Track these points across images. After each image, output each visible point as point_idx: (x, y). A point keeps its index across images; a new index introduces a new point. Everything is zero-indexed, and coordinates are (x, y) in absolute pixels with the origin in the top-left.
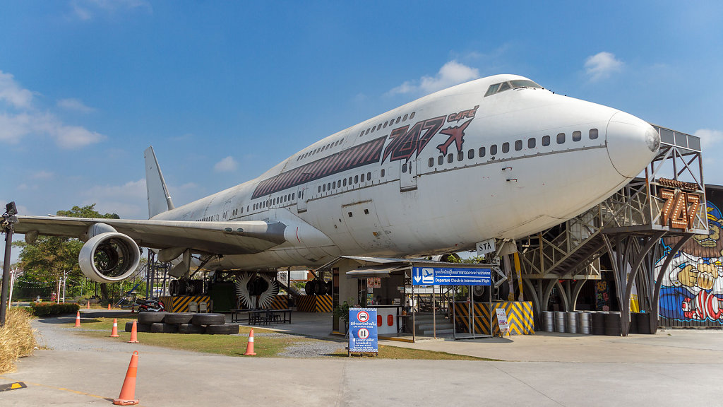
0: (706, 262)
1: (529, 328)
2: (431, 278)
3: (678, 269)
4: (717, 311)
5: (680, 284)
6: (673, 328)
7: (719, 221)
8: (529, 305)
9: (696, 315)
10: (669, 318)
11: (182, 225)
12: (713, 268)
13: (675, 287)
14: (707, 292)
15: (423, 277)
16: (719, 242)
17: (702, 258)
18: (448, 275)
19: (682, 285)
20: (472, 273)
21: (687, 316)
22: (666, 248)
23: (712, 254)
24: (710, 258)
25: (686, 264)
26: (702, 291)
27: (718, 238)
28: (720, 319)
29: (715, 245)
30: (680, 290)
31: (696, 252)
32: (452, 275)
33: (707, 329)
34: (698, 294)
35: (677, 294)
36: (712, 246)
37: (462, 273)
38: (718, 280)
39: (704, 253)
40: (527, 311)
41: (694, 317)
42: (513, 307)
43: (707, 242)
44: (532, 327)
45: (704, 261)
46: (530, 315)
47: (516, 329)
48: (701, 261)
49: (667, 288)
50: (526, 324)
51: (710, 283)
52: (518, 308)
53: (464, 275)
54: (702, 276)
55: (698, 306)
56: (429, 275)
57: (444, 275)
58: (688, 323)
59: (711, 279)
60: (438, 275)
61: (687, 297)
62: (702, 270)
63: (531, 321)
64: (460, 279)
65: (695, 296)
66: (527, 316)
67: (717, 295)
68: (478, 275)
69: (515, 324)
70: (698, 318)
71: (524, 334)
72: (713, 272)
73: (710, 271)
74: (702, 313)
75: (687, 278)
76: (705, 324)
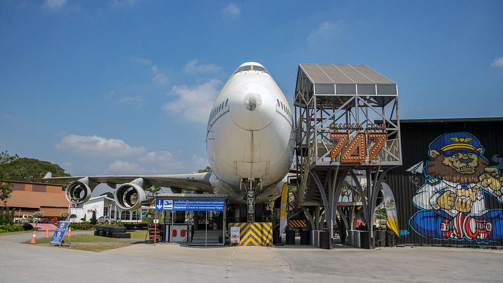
0: (464, 187)
1: (268, 241)
2: (171, 206)
3: (438, 195)
4: (474, 231)
5: (439, 208)
6: (433, 246)
7: (478, 150)
8: (269, 225)
9: (454, 235)
10: (428, 237)
11: (171, 177)
12: (471, 192)
13: (435, 210)
14: (464, 215)
15: (164, 205)
16: (477, 169)
17: (461, 184)
18: (185, 204)
19: (441, 208)
20: (207, 203)
21: (445, 235)
22: (427, 176)
23: (470, 180)
24: (468, 183)
25: (446, 190)
26: (459, 213)
27: (476, 165)
28: (477, 239)
29: (474, 171)
30: (439, 212)
31: (455, 179)
32: (188, 204)
33: (464, 247)
34: (456, 216)
35: (436, 216)
36: (470, 173)
37: (198, 202)
38: (475, 204)
39: (462, 179)
40: (266, 229)
41: (452, 236)
42: (252, 226)
43: (465, 170)
44: (271, 241)
45: (462, 186)
46: (269, 232)
47: (254, 241)
48: (459, 187)
49: (427, 211)
50: (265, 238)
51: (468, 206)
52: (256, 227)
53: (199, 204)
54: (460, 200)
55: (456, 227)
56: (168, 204)
57: (181, 204)
58: (447, 242)
59: (469, 202)
60: (176, 204)
61: (445, 218)
62: (460, 194)
63: (270, 237)
64: (195, 206)
65: (453, 218)
66: (266, 232)
67: (474, 217)
68: (212, 204)
69: (253, 238)
70: (456, 237)
71: (262, 245)
72: (471, 197)
73: (467, 195)
74: (460, 233)
75: (446, 202)
76: (461, 243)
